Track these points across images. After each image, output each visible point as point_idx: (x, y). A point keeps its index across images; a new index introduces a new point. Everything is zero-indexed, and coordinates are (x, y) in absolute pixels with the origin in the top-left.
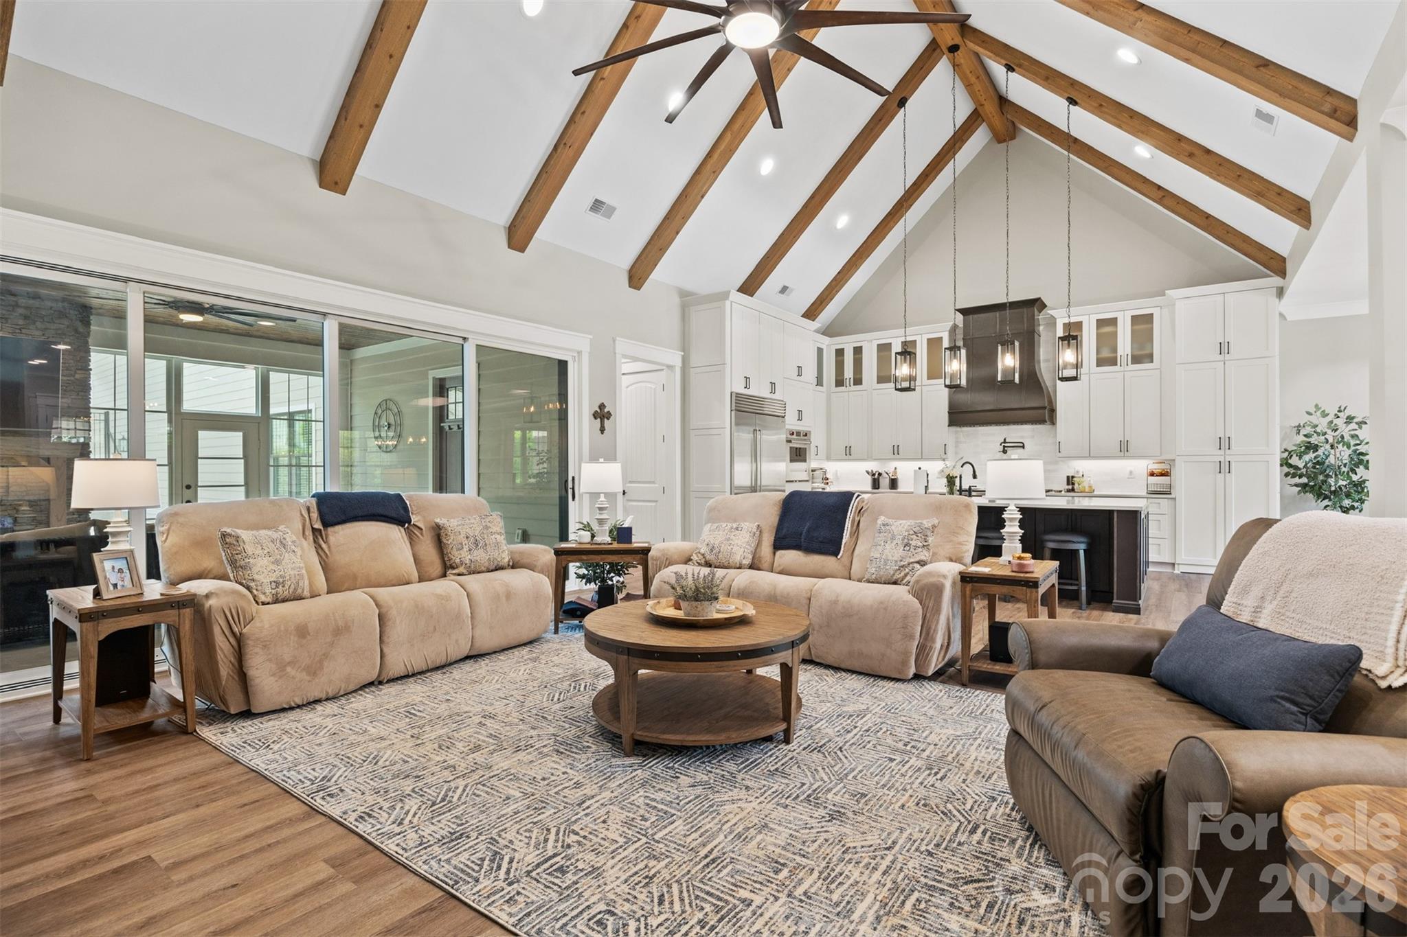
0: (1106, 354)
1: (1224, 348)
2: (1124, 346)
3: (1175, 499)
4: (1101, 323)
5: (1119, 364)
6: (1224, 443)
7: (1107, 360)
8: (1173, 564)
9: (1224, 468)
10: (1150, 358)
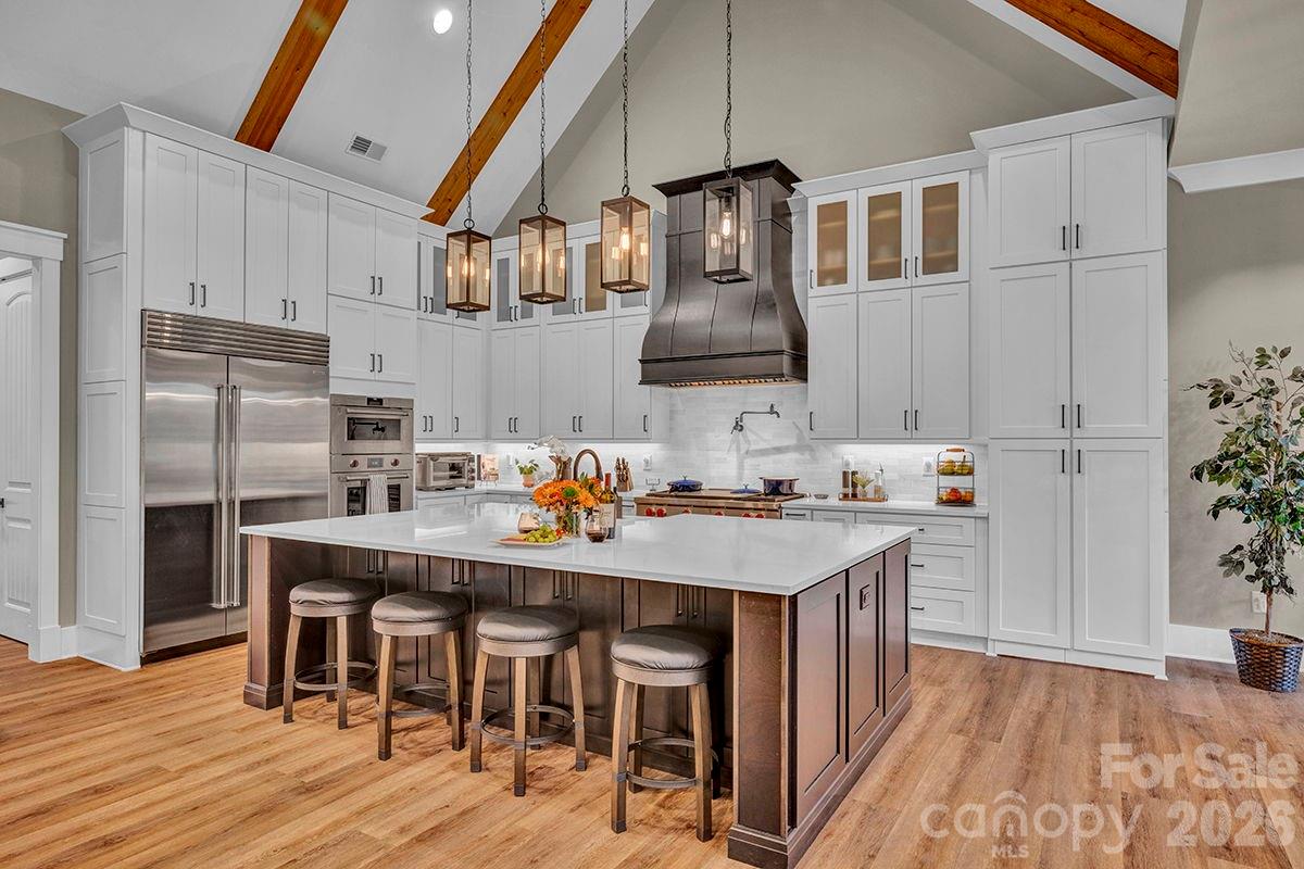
0: (884, 258)
1: (1071, 237)
2: (912, 242)
3: (986, 519)
4: (876, 204)
5: (903, 275)
6: (1071, 416)
7: (886, 268)
8: (986, 639)
9: (1071, 463)
10: (950, 263)
